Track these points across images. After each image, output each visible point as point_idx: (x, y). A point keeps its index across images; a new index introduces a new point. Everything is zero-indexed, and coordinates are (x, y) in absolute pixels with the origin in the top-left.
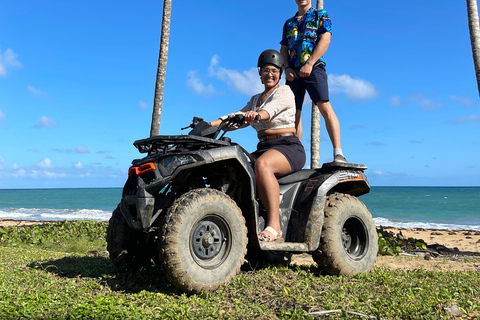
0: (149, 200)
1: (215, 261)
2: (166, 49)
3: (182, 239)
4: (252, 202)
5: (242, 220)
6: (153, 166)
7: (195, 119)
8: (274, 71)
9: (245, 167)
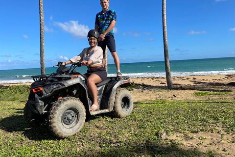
0: (41, 103)
1: (73, 124)
2: (42, 18)
3: (57, 120)
4: (87, 99)
5: (83, 107)
6: (41, 89)
7: (59, 63)
8: (94, 39)
9: (83, 86)
